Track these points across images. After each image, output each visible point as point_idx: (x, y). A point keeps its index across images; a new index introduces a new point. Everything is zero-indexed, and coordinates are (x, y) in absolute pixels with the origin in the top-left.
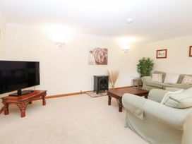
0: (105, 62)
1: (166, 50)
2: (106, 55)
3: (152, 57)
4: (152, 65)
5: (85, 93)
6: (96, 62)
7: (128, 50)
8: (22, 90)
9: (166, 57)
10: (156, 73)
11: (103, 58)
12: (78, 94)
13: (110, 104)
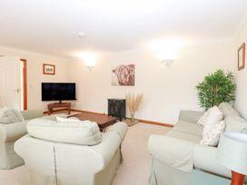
6: (120, 83)
8: (63, 102)
11: (128, 77)
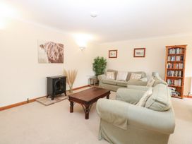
0: (60, 60)
1: (116, 51)
2: (61, 52)
3: (106, 57)
4: (105, 64)
5: (34, 100)
6: (49, 60)
7: (84, 48)
9: (116, 57)
10: (109, 71)
11: (58, 55)
12: (23, 103)
13: (72, 111)
